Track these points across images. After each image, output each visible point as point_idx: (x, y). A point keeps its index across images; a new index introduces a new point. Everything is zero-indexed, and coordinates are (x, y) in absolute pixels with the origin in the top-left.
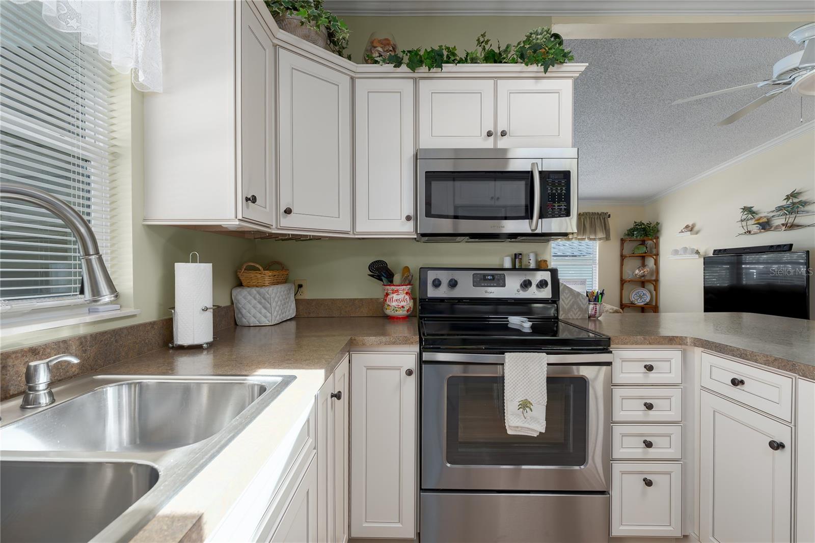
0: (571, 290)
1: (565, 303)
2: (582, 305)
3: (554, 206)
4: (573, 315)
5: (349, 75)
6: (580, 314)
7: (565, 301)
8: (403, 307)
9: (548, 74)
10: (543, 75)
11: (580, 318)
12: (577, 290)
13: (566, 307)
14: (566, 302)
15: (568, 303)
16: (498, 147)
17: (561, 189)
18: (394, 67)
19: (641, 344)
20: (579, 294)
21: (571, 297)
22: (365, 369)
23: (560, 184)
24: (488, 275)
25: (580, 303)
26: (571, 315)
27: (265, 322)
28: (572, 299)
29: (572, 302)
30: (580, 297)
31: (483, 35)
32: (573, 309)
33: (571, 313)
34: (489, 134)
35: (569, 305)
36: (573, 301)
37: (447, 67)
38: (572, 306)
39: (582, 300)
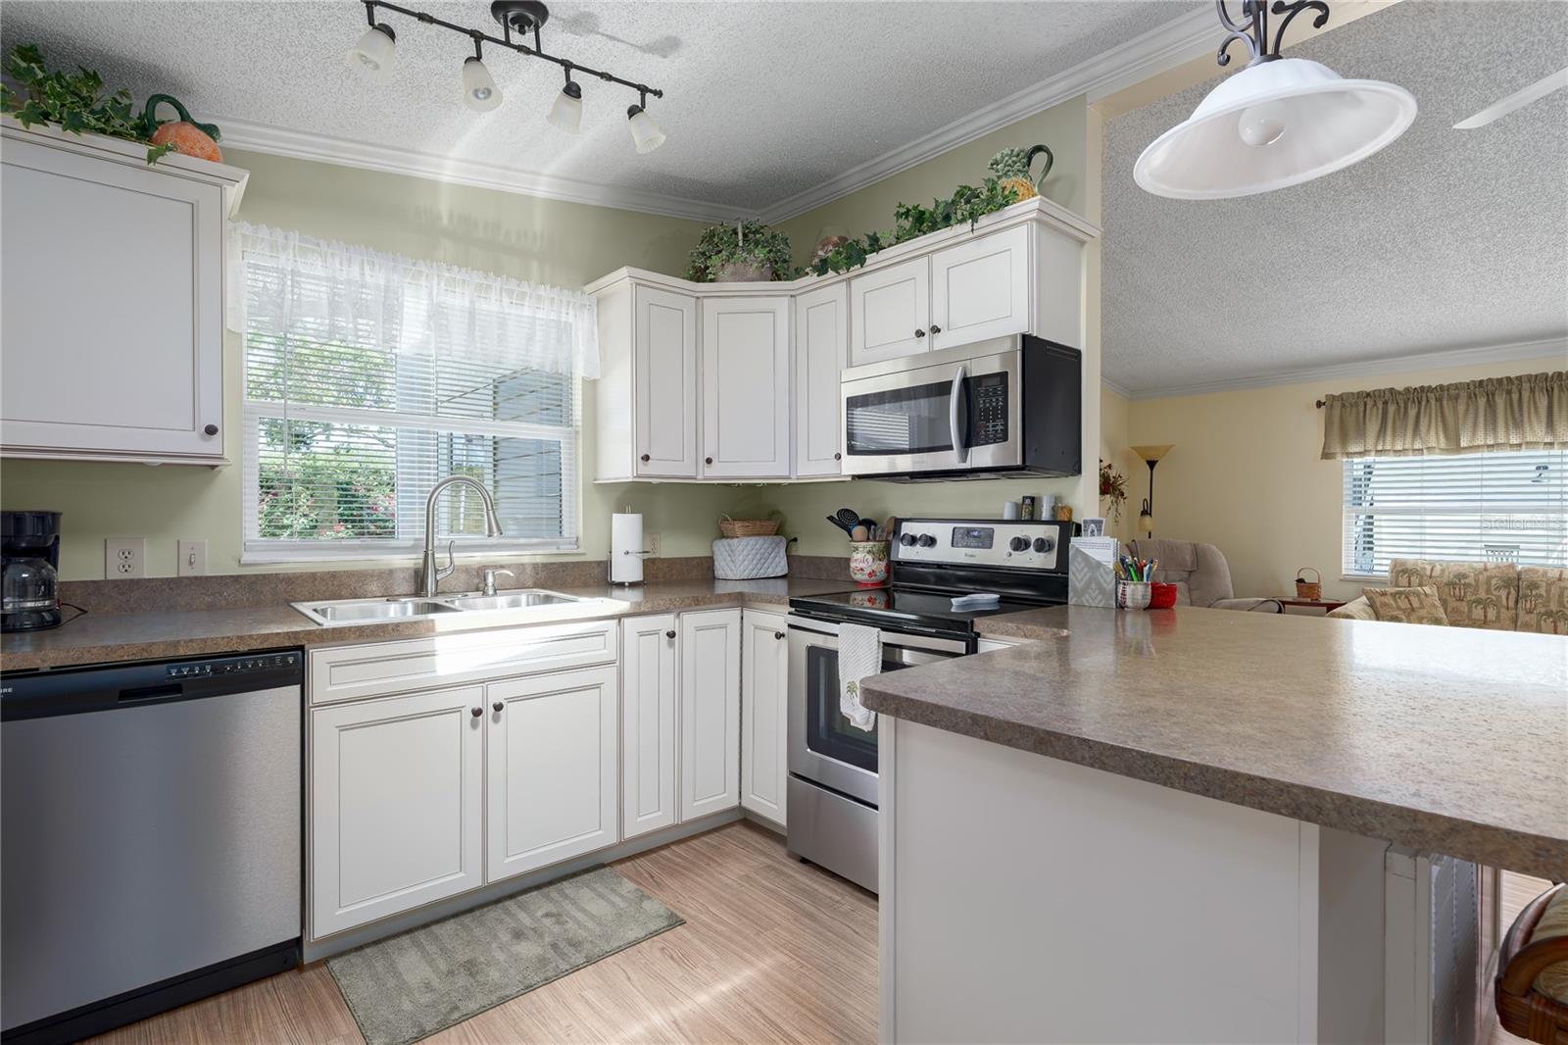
0: (1086, 557)
1: (1077, 579)
2: (1105, 585)
3: (988, 427)
4: (1091, 601)
5: (786, 296)
6: (1101, 600)
7: (1077, 575)
8: (862, 569)
9: (976, 233)
10: (971, 235)
11: (1100, 605)
12: (1097, 557)
13: (1079, 586)
14: (1079, 577)
15: (1082, 579)
16: (935, 349)
17: (997, 400)
18: (818, 275)
19: (1013, 635)
20: (1099, 564)
21: (1086, 570)
22: (753, 628)
23: (995, 393)
24: (974, 530)
25: (1102, 581)
26: (1087, 600)
27: (731, 576)
28: (1088, 572)
29: (1087, 577)
30: (1102, 570)
31: (900, 206)
32: (1090, 591)
33: (1087, 596)
34: (920, 334)
35: (1082, 583)
36: (1090, 578)
37: (871, 258)
38: (1088, 585)
39: (1105, 576)
